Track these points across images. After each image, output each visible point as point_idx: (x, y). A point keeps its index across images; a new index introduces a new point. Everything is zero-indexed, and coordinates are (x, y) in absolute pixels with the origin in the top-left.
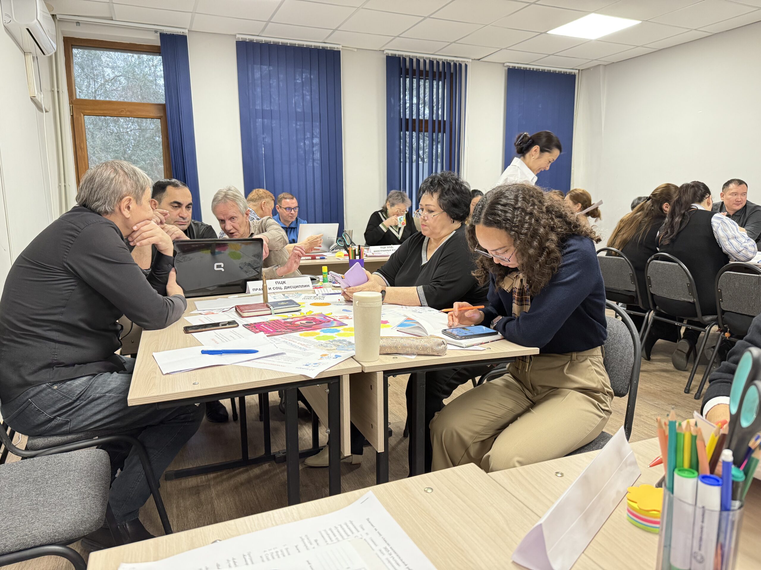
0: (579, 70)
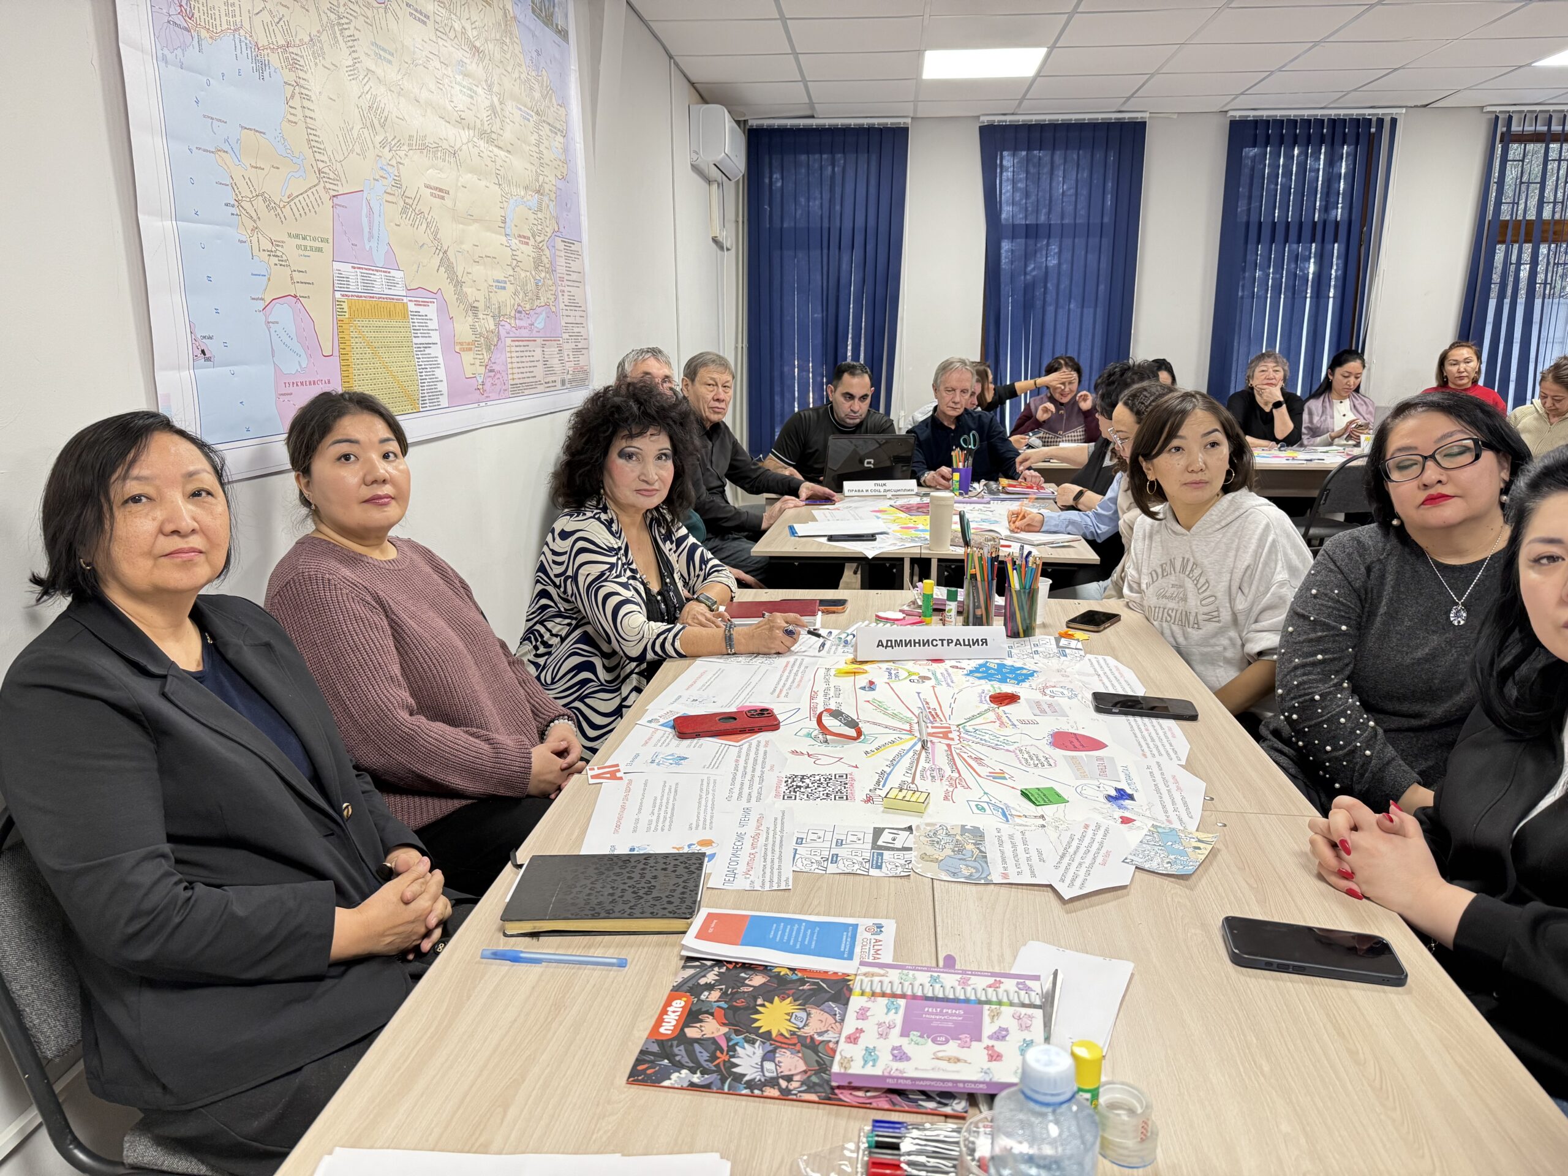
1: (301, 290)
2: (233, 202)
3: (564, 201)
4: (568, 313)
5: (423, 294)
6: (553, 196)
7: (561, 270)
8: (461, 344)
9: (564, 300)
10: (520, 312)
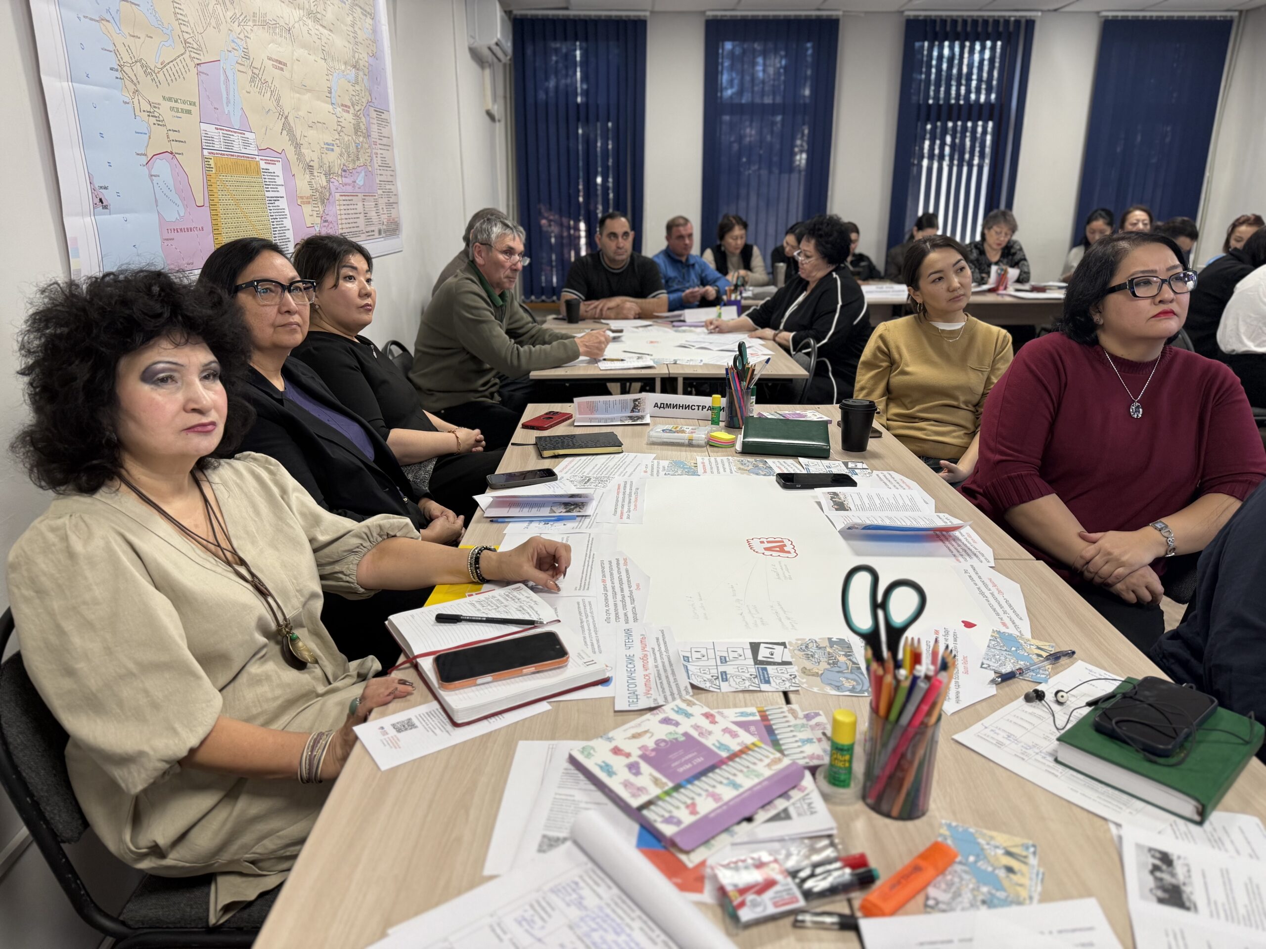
0: (1241, 12)
1: (176, 147)
2: (116, 67)
3: (374, 75)
4: (382, 172)
5: (271, 154)
6: (366, 71)
7: (374, 135)
8: (302, 198)
9: (377, 162)
10: (345, 171)
